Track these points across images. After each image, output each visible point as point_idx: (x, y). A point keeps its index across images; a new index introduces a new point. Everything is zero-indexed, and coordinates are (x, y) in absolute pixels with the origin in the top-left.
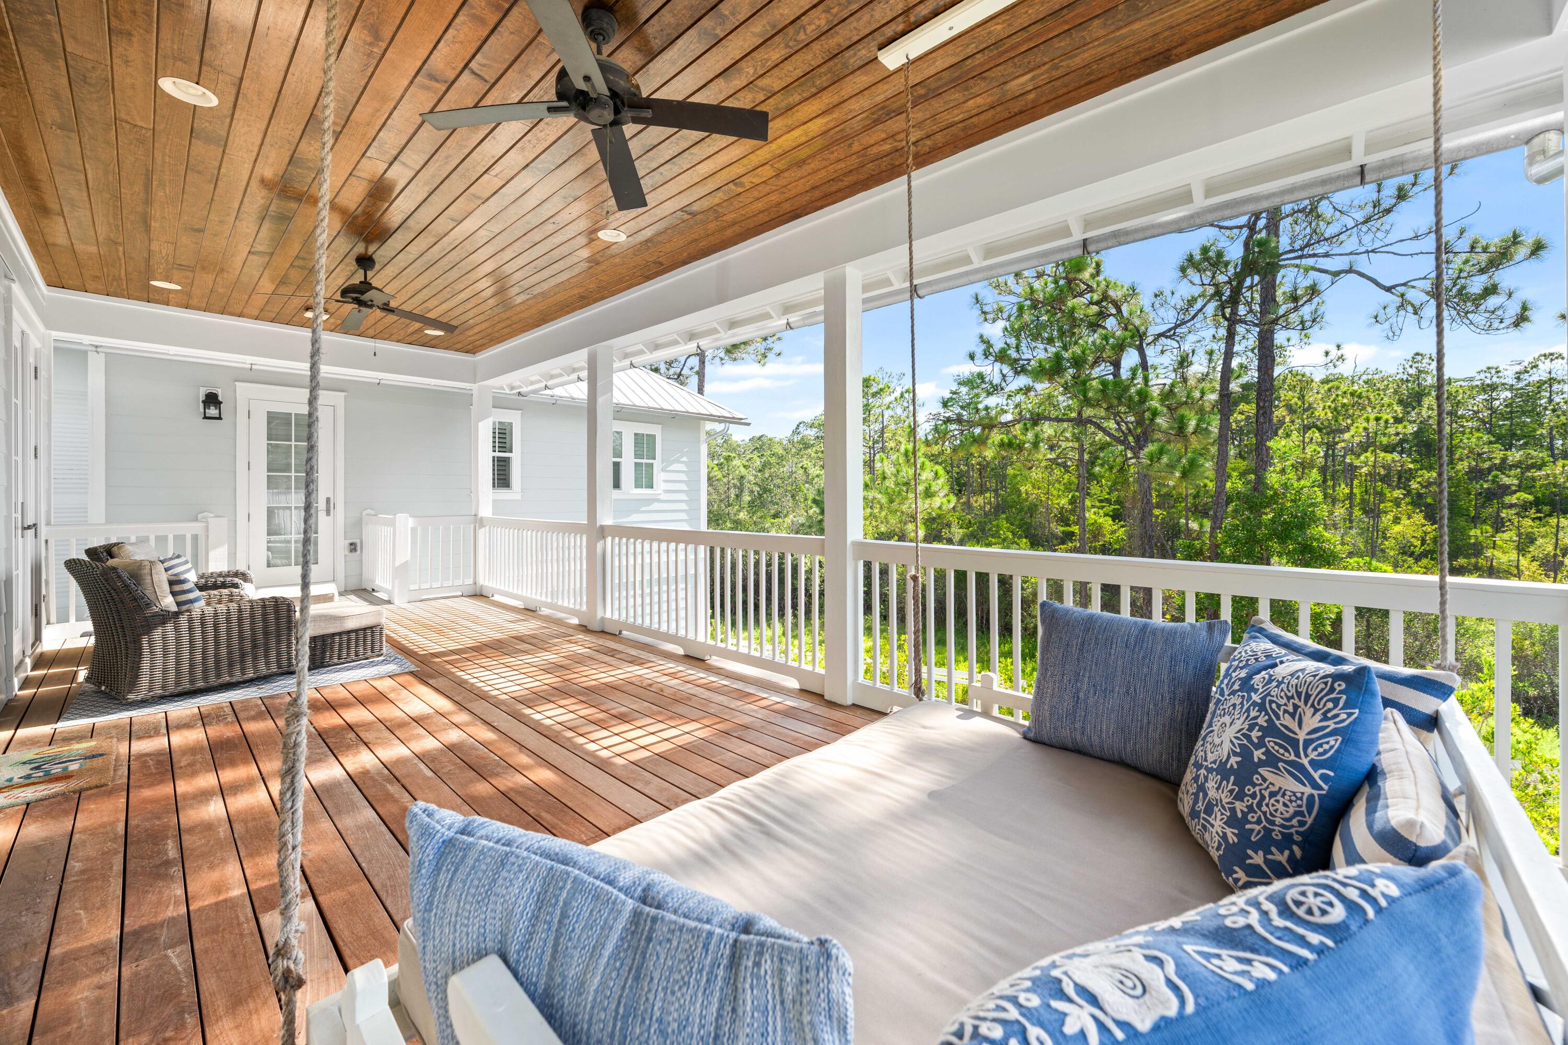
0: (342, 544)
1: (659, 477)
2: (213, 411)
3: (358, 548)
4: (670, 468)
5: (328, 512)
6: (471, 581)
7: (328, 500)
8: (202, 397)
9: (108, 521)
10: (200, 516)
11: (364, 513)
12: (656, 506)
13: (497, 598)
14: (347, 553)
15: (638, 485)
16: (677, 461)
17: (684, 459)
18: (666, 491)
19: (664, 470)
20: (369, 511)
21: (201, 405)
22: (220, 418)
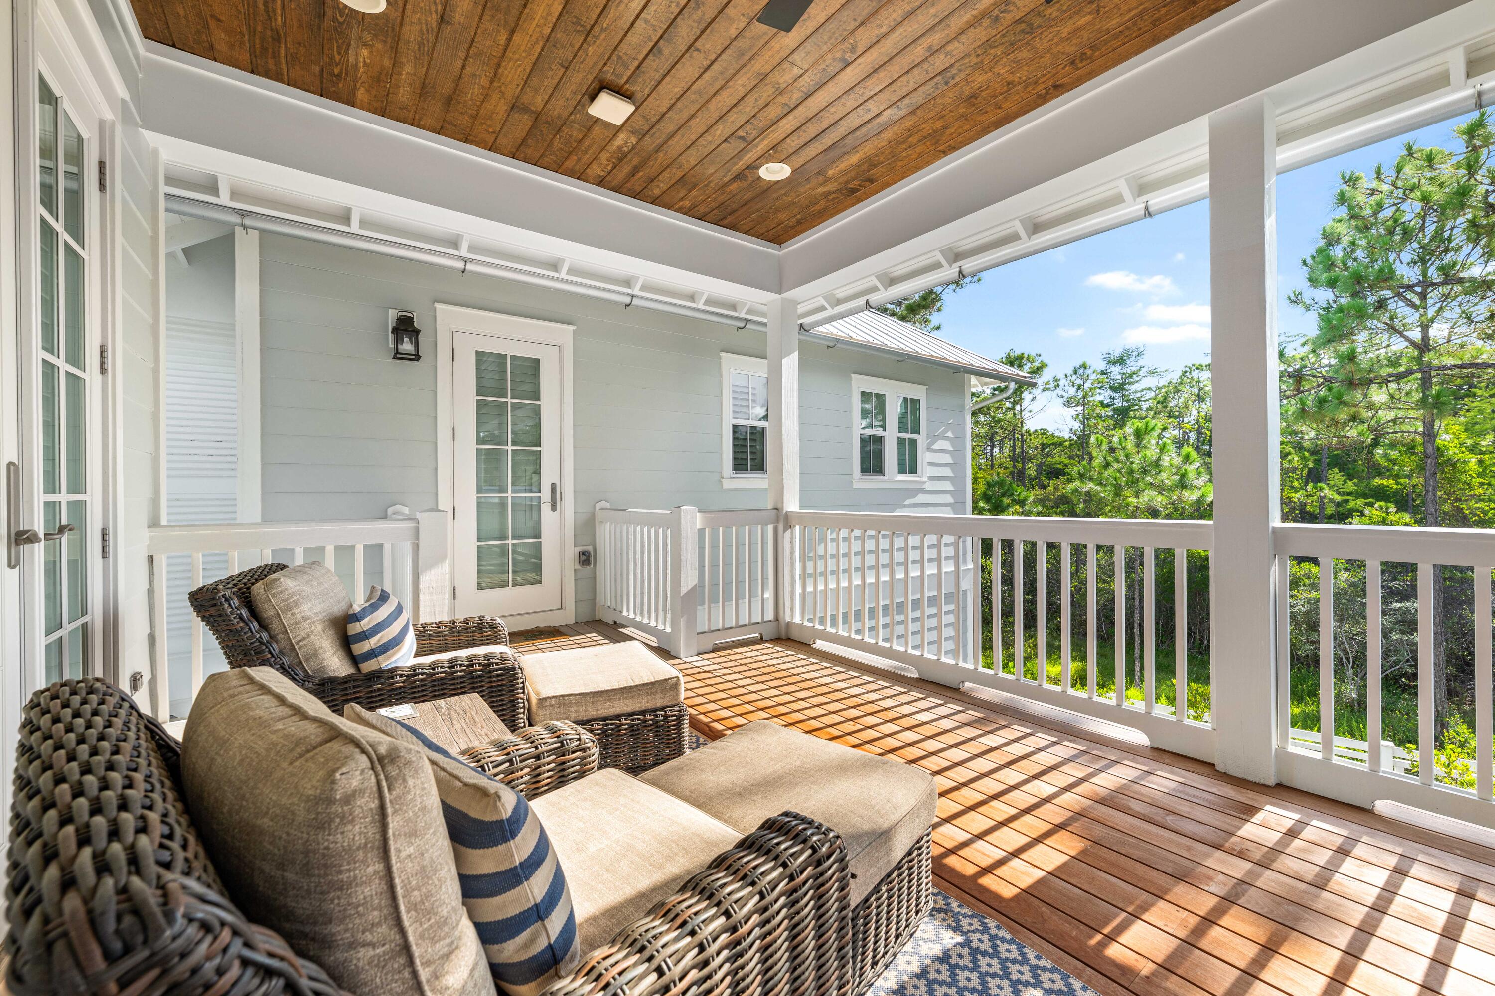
0: (571, 553)
1: (924, 457)
2: (407, 346)
3: (592, 559)
4: (935, 446)
5: (554, 508)
6: (770, 615)
7: (553, 487)
8: (391, 324)
9: (266, 520)
10: (390, 511)
11: (598, 506)
12: (921, 498)
13: (820, 645)
14: (578, 567)
15: (902, 470)
16: (942, 437)
17: (949, 434)
18: (932, 478)
19: (929, 449)
20: (603, 504)
21: (391, 337)
22: (417, 357)
